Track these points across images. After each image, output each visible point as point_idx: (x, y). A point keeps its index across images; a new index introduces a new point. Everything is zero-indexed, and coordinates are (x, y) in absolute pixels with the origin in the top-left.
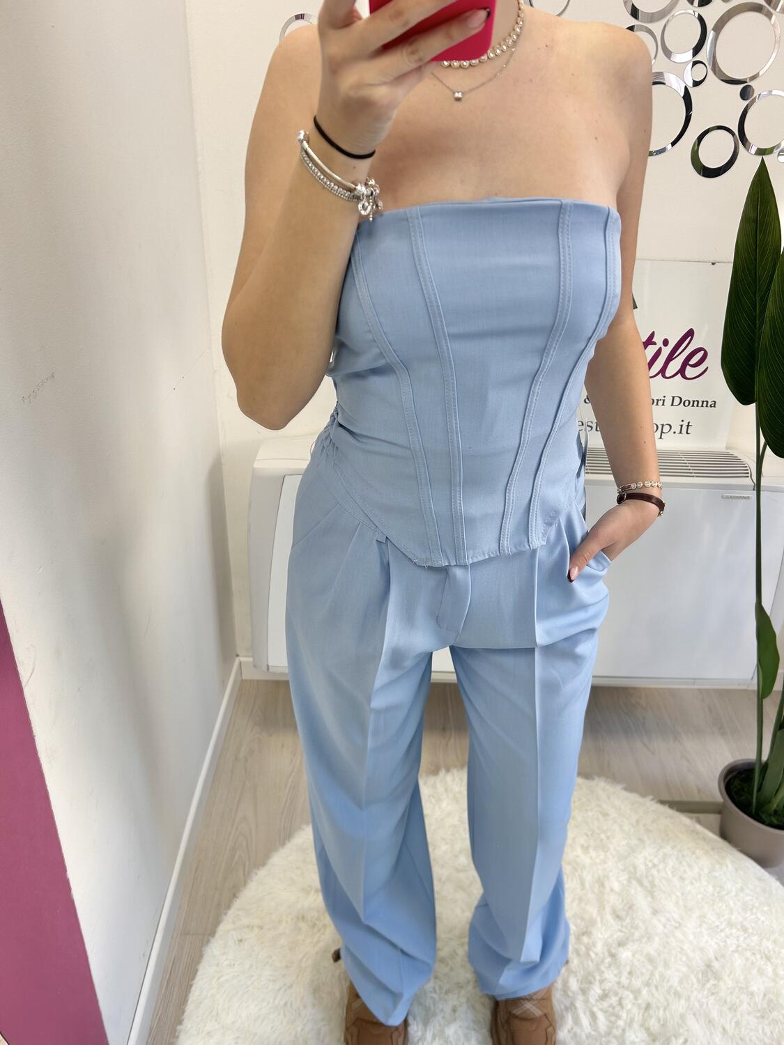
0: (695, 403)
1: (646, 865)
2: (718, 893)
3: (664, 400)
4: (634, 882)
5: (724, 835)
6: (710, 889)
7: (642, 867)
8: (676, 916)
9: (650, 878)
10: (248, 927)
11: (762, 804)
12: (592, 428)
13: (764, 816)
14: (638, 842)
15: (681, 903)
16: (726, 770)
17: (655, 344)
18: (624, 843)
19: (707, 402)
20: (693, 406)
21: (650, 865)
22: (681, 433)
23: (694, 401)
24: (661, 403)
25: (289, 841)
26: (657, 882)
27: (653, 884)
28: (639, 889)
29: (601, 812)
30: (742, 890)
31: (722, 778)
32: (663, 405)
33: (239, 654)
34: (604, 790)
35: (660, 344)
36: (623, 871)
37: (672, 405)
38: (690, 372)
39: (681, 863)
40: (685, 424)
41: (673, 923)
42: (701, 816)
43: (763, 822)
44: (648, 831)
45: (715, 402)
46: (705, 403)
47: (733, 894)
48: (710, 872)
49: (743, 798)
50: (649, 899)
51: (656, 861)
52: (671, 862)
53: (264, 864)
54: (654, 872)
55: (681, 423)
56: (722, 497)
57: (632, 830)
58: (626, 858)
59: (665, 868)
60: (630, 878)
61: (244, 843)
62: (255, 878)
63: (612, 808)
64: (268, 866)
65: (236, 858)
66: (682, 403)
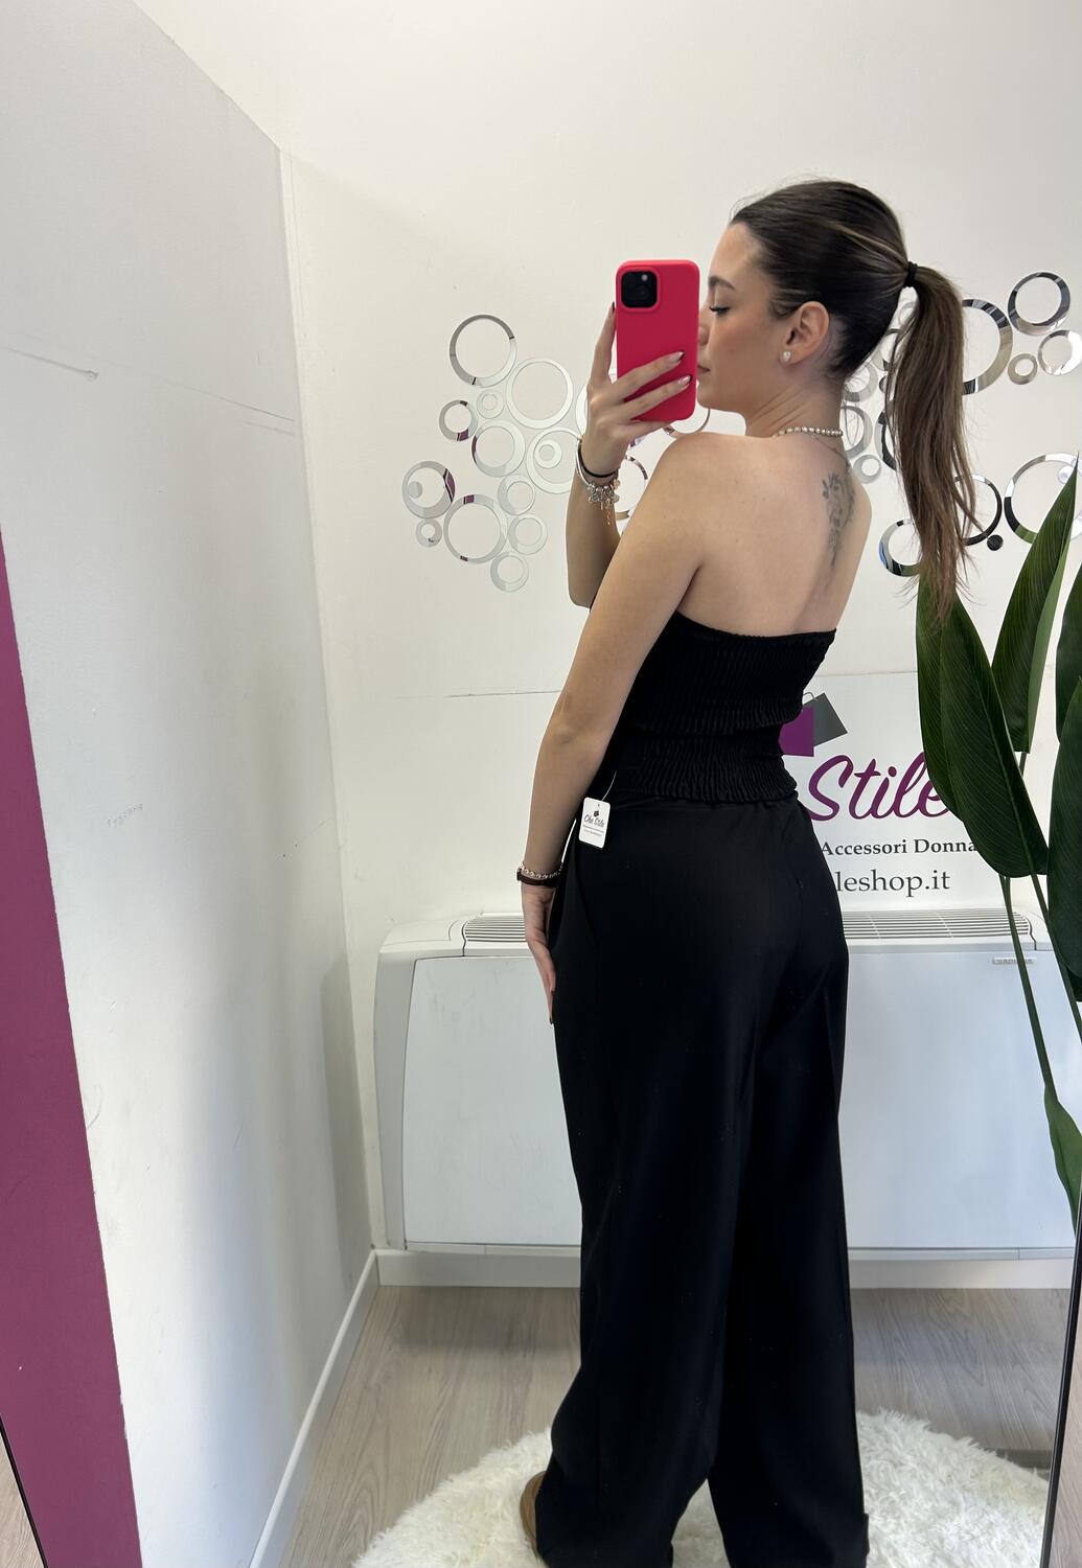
0: (947, 847)
1: (960, 1538)
3: (904, 846)
4: (939, 1561)
7: (955, 1540)
14: (949, 1506)
17: (878, 774)
18: (928, 1506)
19: (964, 844)
20: (945, 850)
21: (967, 1537)
22: (936, 887)
23: (945, 845)
24: (900, 849)
25: (431, 1494)
26: (975, 1557)
27: (967, 1561)
29: (891, 1462)
32: (904, 851)
33: (375, 1243)
34: (896, 1430)
35: (885, 774)
36: (925, 1545)
37: (917, 851)
38: (932, 807)
40: (939, 876)
44: (964, 1489)
51: (976, 1532)
52: (1001, 1534)
53: (393, 1525)
54: (973, 1547)
55: (935, 875)
56: (994, 962)
57: (941, 1488)
58: (930, 1527)
59: (989, 1543)
60: (934, 1555)
61: (368, 1500)
62: (378, 1541)
63: (908, 1454)
64: (398, 1528)
65: (356, 1518)
66: (930, 849)
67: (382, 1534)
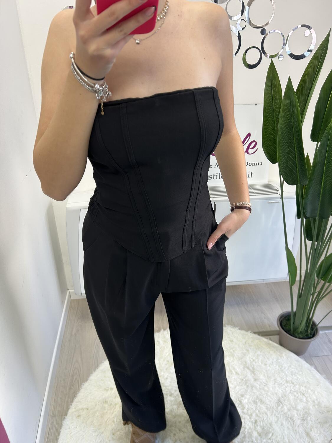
0: (254, 164)
1: (250, 360)
2: (281, 368)
4: (246, 369)
5: (281, 344)
6: (277, 367)
7: (249, 362)
8: (264, 381)
9: (252, 366)
10: (82, 409)
11: (295, 330)
12: (212, 178)
13: (296, 335)
14: (246, 351)
15: (266, 375)
16: (280, 316)
18: (241, 352)
19: (259, 163)
21: (252, 360)
22: (249, 177)
25: (97, 368)
26: (255, 367)
27: (253, 368)
28: (248, 371)
30: (290, 366)
31: (278, 320)
33: (69, 288)
34: (230, 331)
36: (241, 364)
38: (250, 151)
39: (264, 358)
40: (250, 173)
41: (263, 384)
42: (271, 337)
43: (296, 337)
44: (250, 346)
45: (262, 163)
46: (258, 164)
47: (287, 368)
48: (276, 360)
49: (287, 328)
50: (253, 375)
51: (254, 358)
52: (261, 358)
53: (87, 380)
54: (254, 363)
56: (268, 203)
57: (243, 346)
58: (242, 358)
59: (258, 361)
60: (244, 367)
61: (78, 372)
62: (83, 387)
63: (234, 338)
64: (89, 381)
65: (74, 379)
66: (248, 165)
67: (84, 384)
